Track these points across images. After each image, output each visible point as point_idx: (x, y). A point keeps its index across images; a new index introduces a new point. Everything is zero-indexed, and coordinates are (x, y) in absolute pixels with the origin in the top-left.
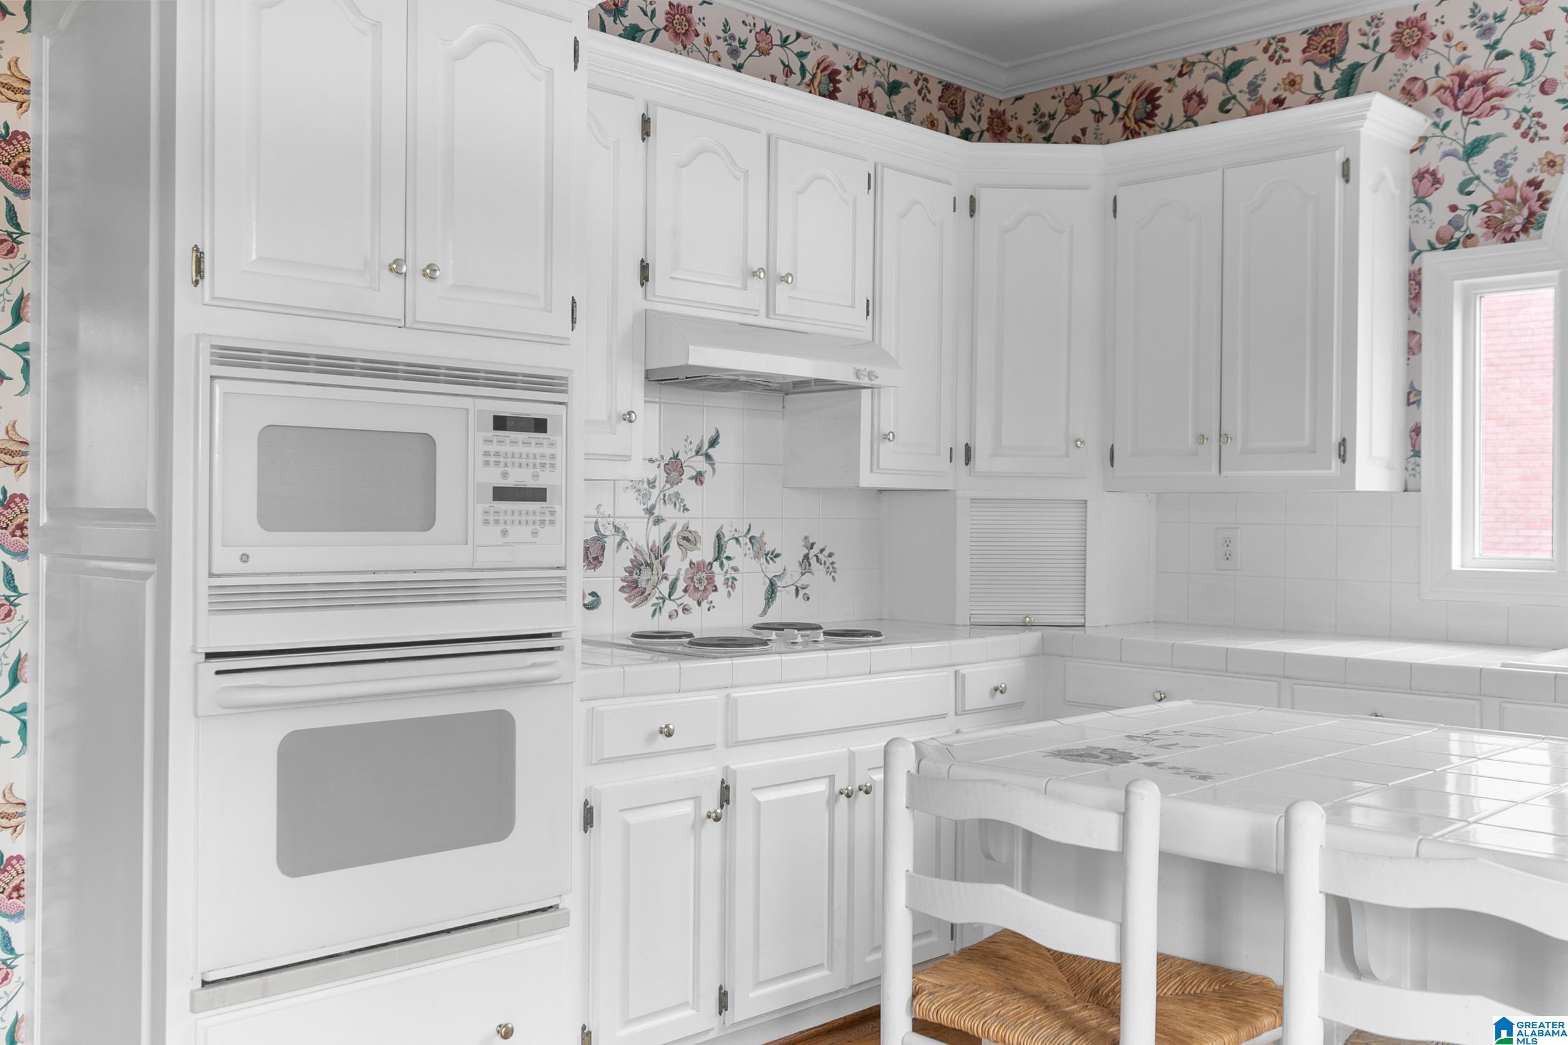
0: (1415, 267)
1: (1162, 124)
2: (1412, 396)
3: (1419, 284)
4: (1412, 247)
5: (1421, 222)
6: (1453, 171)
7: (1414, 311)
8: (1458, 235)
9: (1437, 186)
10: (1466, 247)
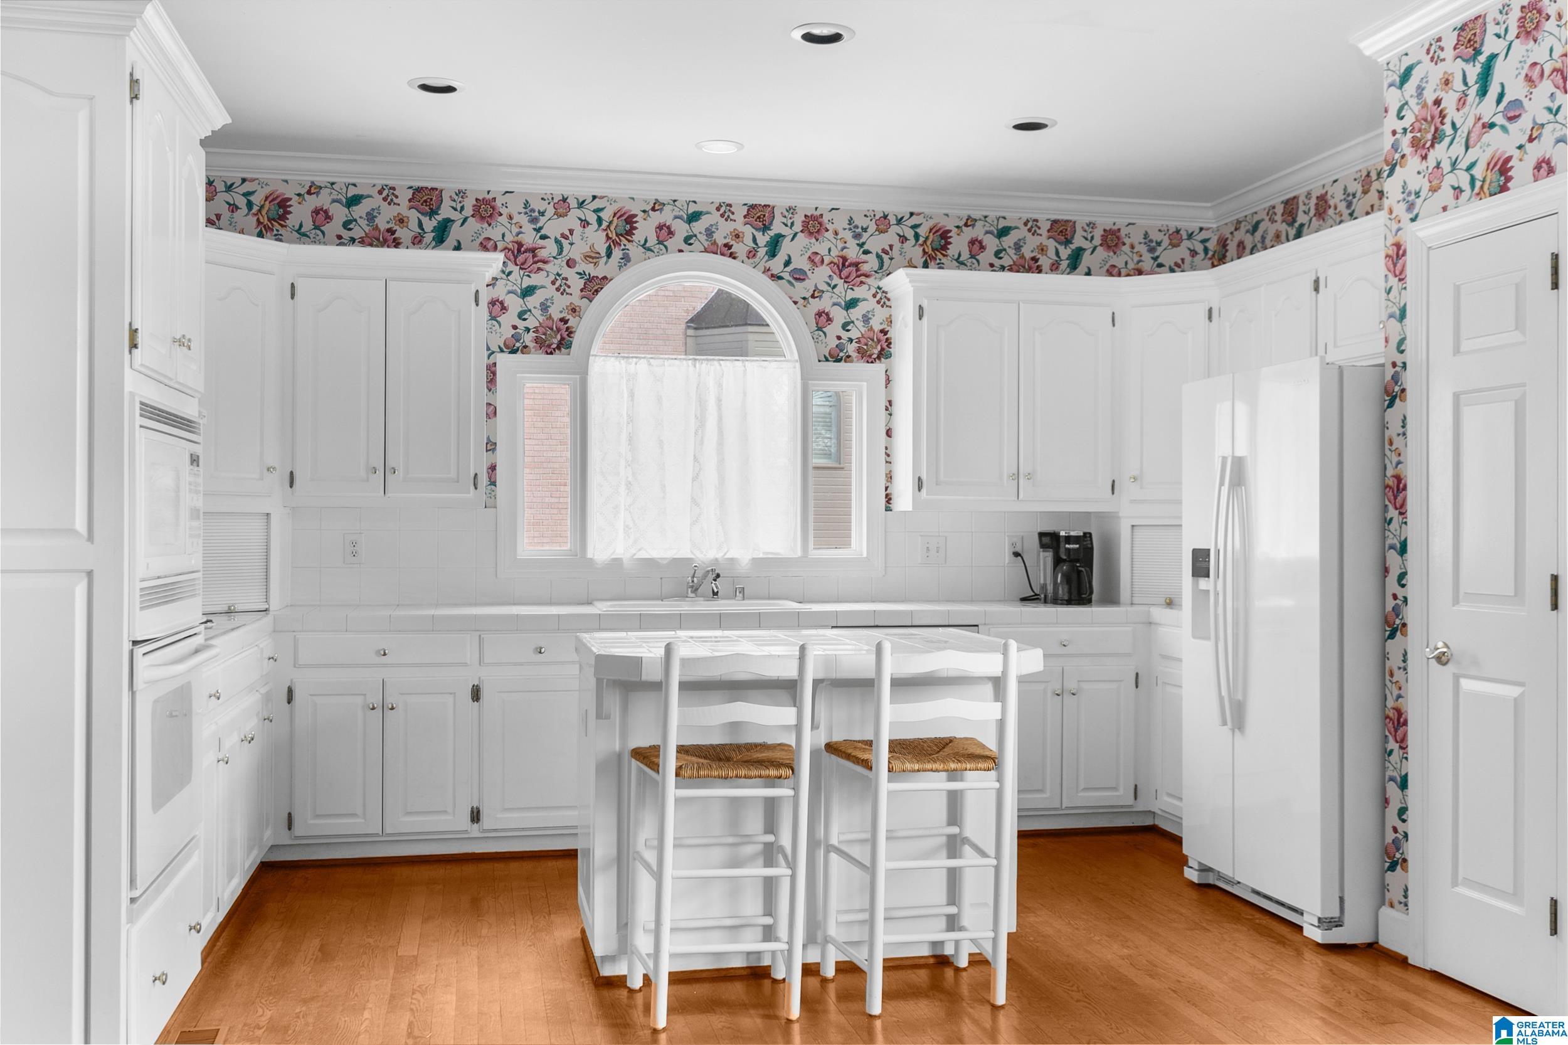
0: (491, 361)
1: (294, 226)
2: (488, 445)
3: (494, 373)
4: (488, 349)
5: (494, 333)
6: (514, 304)
7: (490, 390)
8: (518, 345)
9: (504, 311)
10: (523, 354)
